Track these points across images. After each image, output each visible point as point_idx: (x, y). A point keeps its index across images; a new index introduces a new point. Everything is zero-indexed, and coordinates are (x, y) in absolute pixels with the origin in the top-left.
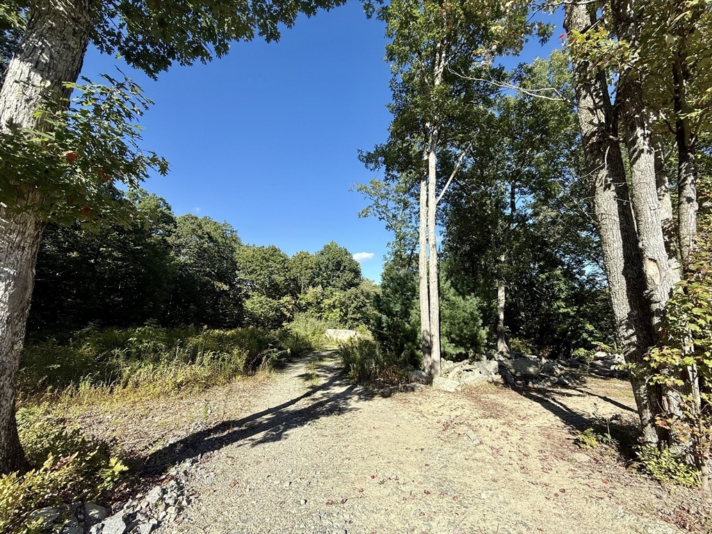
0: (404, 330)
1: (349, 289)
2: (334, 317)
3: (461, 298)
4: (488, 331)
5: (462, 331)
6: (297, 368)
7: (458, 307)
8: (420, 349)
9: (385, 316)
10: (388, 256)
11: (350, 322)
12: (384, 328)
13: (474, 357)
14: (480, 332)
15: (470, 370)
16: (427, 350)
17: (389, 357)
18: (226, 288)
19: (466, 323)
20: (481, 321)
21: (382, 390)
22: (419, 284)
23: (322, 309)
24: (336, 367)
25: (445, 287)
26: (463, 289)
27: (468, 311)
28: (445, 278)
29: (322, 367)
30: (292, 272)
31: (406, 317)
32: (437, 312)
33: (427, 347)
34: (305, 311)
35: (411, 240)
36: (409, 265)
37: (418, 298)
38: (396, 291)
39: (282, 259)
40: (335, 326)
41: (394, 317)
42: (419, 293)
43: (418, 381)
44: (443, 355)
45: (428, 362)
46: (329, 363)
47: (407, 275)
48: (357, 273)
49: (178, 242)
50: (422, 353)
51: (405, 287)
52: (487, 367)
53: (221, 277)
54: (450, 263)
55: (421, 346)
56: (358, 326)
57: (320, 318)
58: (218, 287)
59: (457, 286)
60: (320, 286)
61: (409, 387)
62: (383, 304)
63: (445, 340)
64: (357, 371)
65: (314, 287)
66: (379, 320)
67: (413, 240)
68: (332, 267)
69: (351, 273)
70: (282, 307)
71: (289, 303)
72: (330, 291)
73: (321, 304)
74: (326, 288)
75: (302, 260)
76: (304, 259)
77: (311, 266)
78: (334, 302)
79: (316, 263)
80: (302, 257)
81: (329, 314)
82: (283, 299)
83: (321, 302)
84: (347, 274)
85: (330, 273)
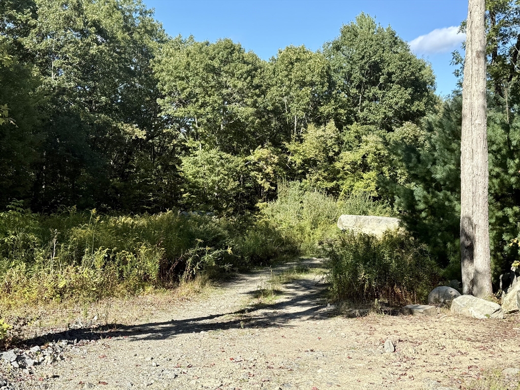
1: (399, 126)
6: (254, 282)
16: (467, 253)
18: (141, 134)
23: (339, 172)
29: (299, 281)
30: (269, 96)
33: (468, 248)
34: (303, 176)
39: (246, 68)
40: (363, 208)
49: (42, 46)
53: (131, 113)
57: (334, 192)
58: (126, 133)
60: (332, 124)
61: (406, 308)
65: (318, 124)
68: (360, 78)
69: (405, 90)
70: (253, 171)
71: (267, 162)
72: (356, 132)
73: (336, 161)
74: (347, 127)
75: (290, 66)
76: (296, 64)
77: (311, 80)
78: (364, 157)
79: (322, 72)
80: (291, 59)
81: (353, 183)
82: (254, 154)
83: (336, 157)
84: (394, 92)
85: (356, 93)
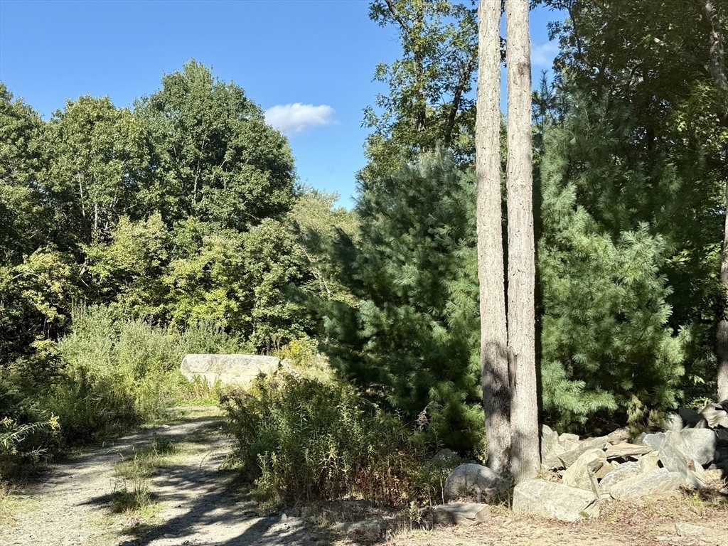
0: (430, 344)
1: (256, 223)
2: (209, 317)
3: (606, 240)
4: (688, 338)
5: (608, 342)
6: (86, 478)
7: (597, 269)
8: (478, 400)
9: (370, 303)
10: (379, 112)
11: (261, 329)
12: (366, 340)
13: (643, 421)
14: (663, 345)
15: (630, 458)
16: (497, 403)
17: (381, 428)
19: (620, 318)
20: (666, 311)
21: (357, 525)
22: (473, 198)
23: (167, 290)
24: (215, 468)
25: (558, 207)
26: (615, 213)
27: (629, 280)
28: (558, 178)
29: (169, 470)
30: (54, 170)
31: (434, 304)
32: (529, 283)
33: (497, 394)
34: (109, 298)
35: (454, 57)
36: (449, 140)
37: (473, 245)
38: (402, 224)
40: (210, 342)
41: (399, 303)
42: (475, 227)
43: (471, 494)
44: (549, 416)
45: (499, 439)
46: (191, 457)
47: (437, 172)
48: (279, 171)
50: (482, 414)
51: (432, 210)
52: (680, 448)
54: (576, 129)
55: (481, 393)
56: (285, 341)
57: (161, 320)
59: (595, 200)
60: (156, 217)
61: (442, 512)
62: (360, 267)
63: (553, 371)
64: (281, 472)
65: (135, 218)
66: (350, 318)
67: (462, 55)
68: (195, 153)
69: (261, 172)
70: (27, 289)
71: (50, 275)
72: (193, 231)
73: (163, 274)
74: (179, 224)
75: (89, 126)
76: (97, 123)
77: (124, 150)
78: (206, 268)
79: (140, 138)
80: (89, 115)
81: (190, 307)
82: (29, 262)
83: (163, 268)
84: (246, 174)
85: (191, 174)
